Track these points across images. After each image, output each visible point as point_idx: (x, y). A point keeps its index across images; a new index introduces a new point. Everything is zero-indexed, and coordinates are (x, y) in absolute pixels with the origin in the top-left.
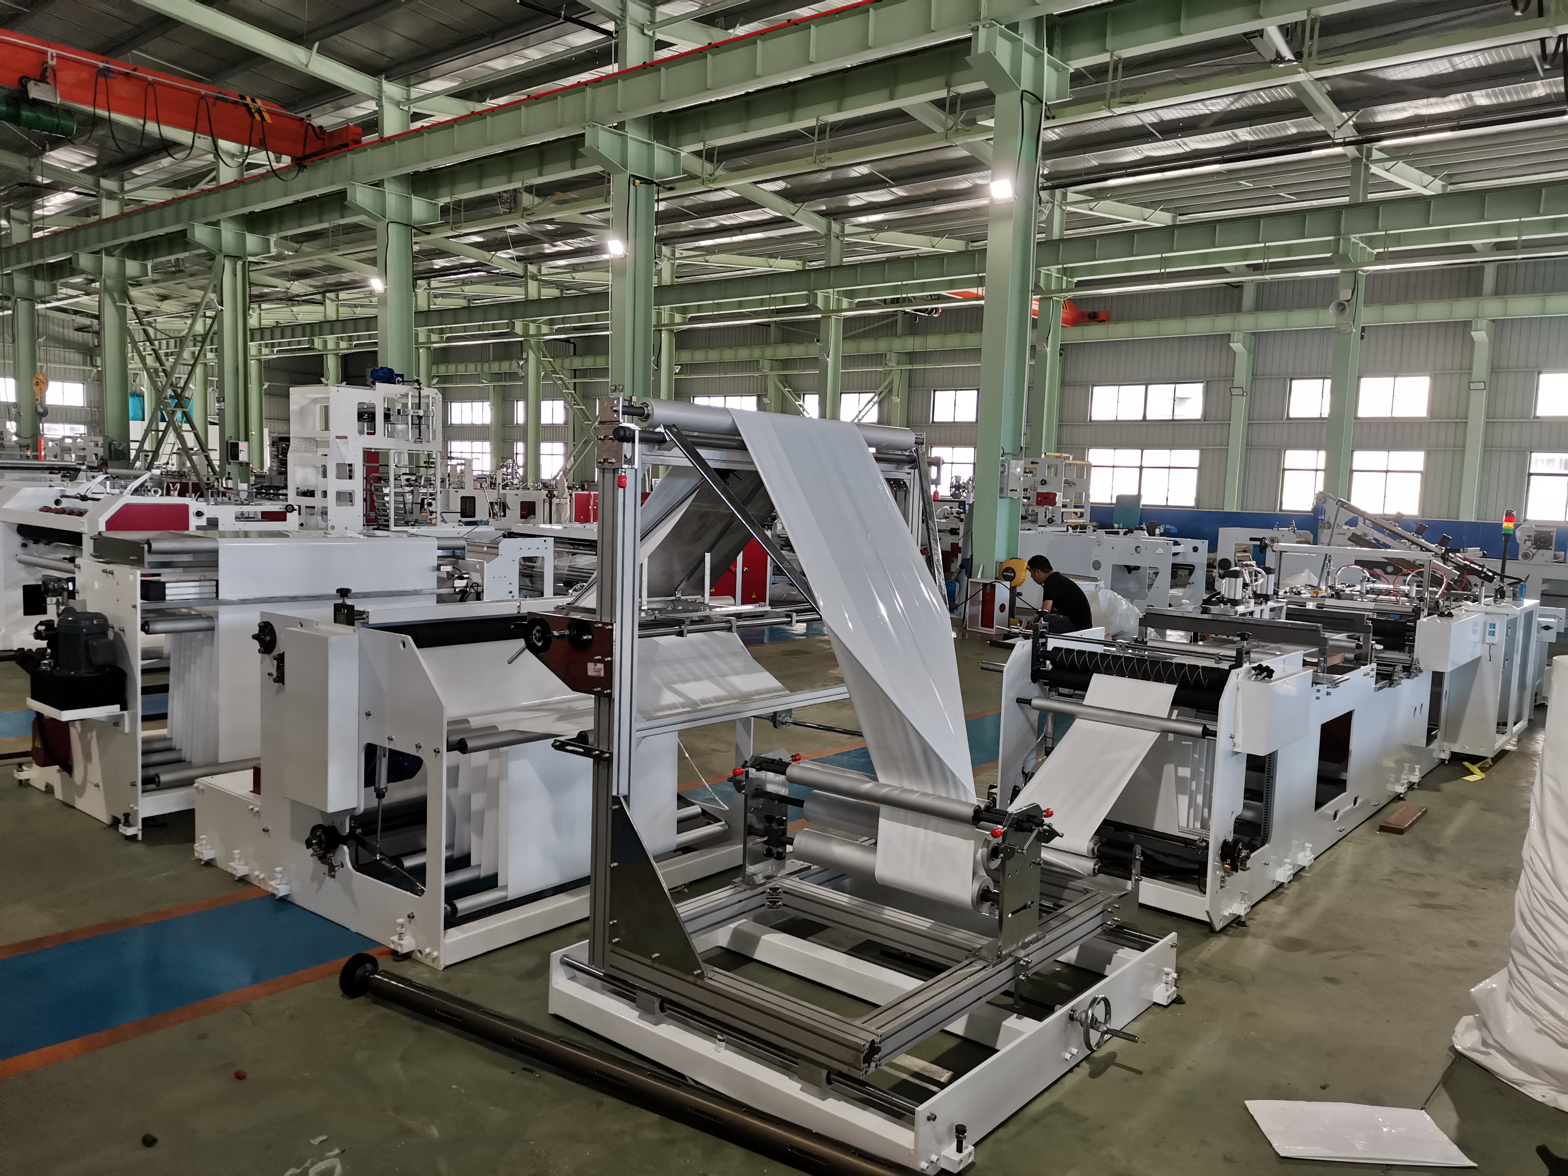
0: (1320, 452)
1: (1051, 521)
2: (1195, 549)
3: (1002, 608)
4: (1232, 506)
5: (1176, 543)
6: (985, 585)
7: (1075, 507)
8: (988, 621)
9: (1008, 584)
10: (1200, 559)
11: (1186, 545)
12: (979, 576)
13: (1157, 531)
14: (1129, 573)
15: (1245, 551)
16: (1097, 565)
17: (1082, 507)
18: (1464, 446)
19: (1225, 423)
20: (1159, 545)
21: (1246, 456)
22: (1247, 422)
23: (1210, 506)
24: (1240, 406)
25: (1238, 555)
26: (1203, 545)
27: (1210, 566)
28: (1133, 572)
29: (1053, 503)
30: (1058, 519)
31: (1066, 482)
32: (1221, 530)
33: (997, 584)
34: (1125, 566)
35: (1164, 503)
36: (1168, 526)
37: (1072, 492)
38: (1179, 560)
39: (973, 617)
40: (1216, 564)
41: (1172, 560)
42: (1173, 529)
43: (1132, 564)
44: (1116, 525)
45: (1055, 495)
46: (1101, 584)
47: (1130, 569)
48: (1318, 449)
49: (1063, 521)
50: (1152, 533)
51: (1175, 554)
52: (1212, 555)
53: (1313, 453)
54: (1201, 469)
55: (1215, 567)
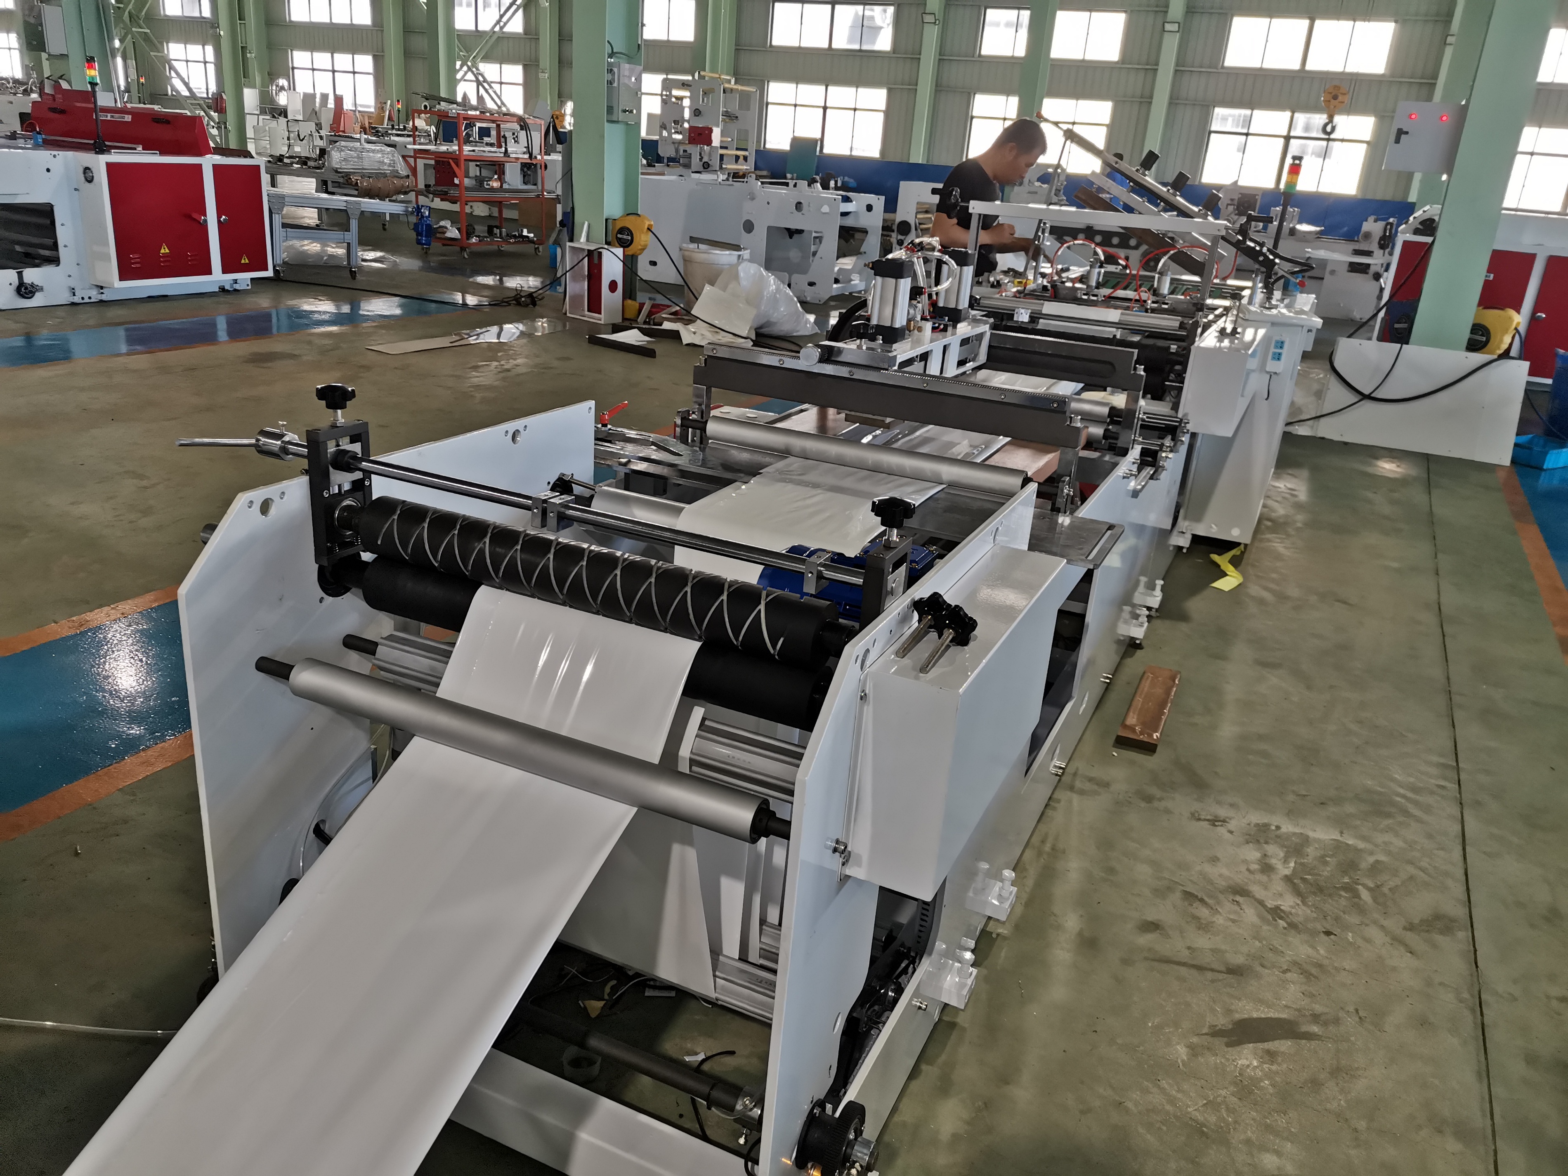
0: (1011, 98)
1: (706, 166)
2: (869, 208)
3: (613, 286)
4: (918, 157)
5: (847, 199)
6: (590, 253)
7: (737, 149)
8: (595, 305)
9: (619, 251)
10: (874, 221)
11: (859, 201)
12: (583, 239)
13: (832, 184)
14: (791, 237)
15: (927, 212)
16: (749, 227)
17: (746, 150)
18: (1151, 97)
19: (915, 58)
20: (826, 201)
21: (935, 98)
22: (938, 57)
23: (895, 157)
24: (931, 35)
25: (920, 216)
26: (878, 202)
27: (887, 228)
28: (796, 236)
29: (709, 142)
30: (715, 163)
31: (727, 114)
32: (902, 183)
33: (604, 252)
34: (786, 229)
35: (848, 153)
36: (846, 179)
37: (734, 127)
38: (849, 222)
39: (576, 299)
40: (895, 227)
41: (839, 221)
42: (852, 182)
43: (793, 226)
44: (789, 176)
45: (711, 131)
46: (746, 254)
47: (792, 233)
48: (1008, 92)
49: (721, 168)
50: (825, 186)
51: (844, 214)
52: (890, 216)
53: (1001, 99)
54: (888, 113)
55: (893, 231)
